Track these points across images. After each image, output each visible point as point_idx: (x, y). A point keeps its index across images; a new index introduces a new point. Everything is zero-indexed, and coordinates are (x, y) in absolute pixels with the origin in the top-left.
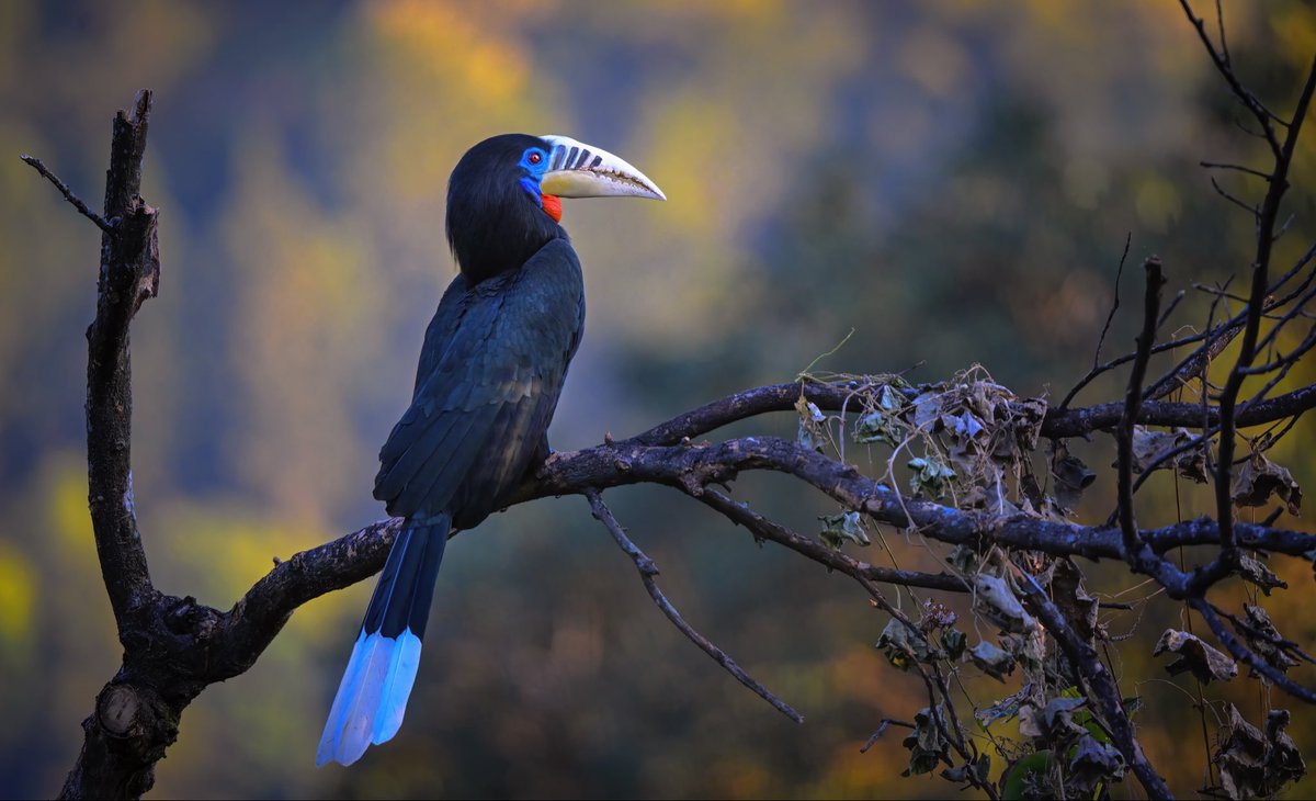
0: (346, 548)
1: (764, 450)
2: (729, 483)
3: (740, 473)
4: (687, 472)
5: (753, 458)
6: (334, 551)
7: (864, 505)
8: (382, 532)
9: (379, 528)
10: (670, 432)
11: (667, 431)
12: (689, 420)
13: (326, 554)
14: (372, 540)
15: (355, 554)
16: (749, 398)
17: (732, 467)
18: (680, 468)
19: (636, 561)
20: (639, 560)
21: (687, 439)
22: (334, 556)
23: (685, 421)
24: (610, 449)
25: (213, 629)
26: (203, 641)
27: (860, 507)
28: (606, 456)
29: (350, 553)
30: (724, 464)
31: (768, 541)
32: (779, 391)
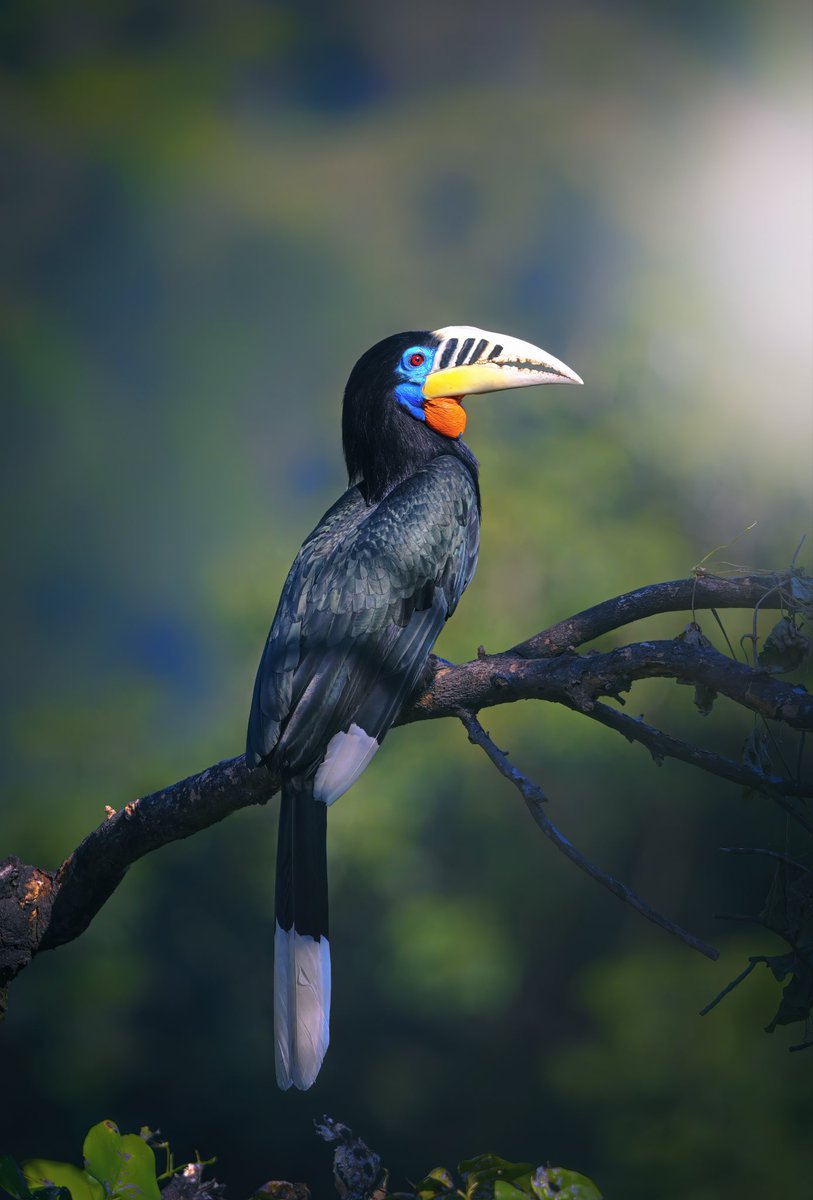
0: (189, 792)
1: (661, 655)
2: (622, 694)
3: (633, 682)
4: (574, 685)
5: (648, 666)
6: (174, 796)
7: (779, 711)
8: (228, 772)
9: (226, 768)
10: (551, 642)
11: (547, 641)
12: (570, 626)
13: (165, 799)
14: (218, 781)
15: (199, 797)
16: (638, 599)
17: (625, 677)
18: (566, 682)
19: (520, 788)
20: (524, 787)
21: (572, 647)
22: (175, 801)
23: (567, 628)
24: (485, 664)
25: (40, 891)
26: (30, 906)
27: (774, 714)
28: (480, 672)
29: (193, 797)
30: (615, 673)
31: (667, 758)
32: (670, 589)
